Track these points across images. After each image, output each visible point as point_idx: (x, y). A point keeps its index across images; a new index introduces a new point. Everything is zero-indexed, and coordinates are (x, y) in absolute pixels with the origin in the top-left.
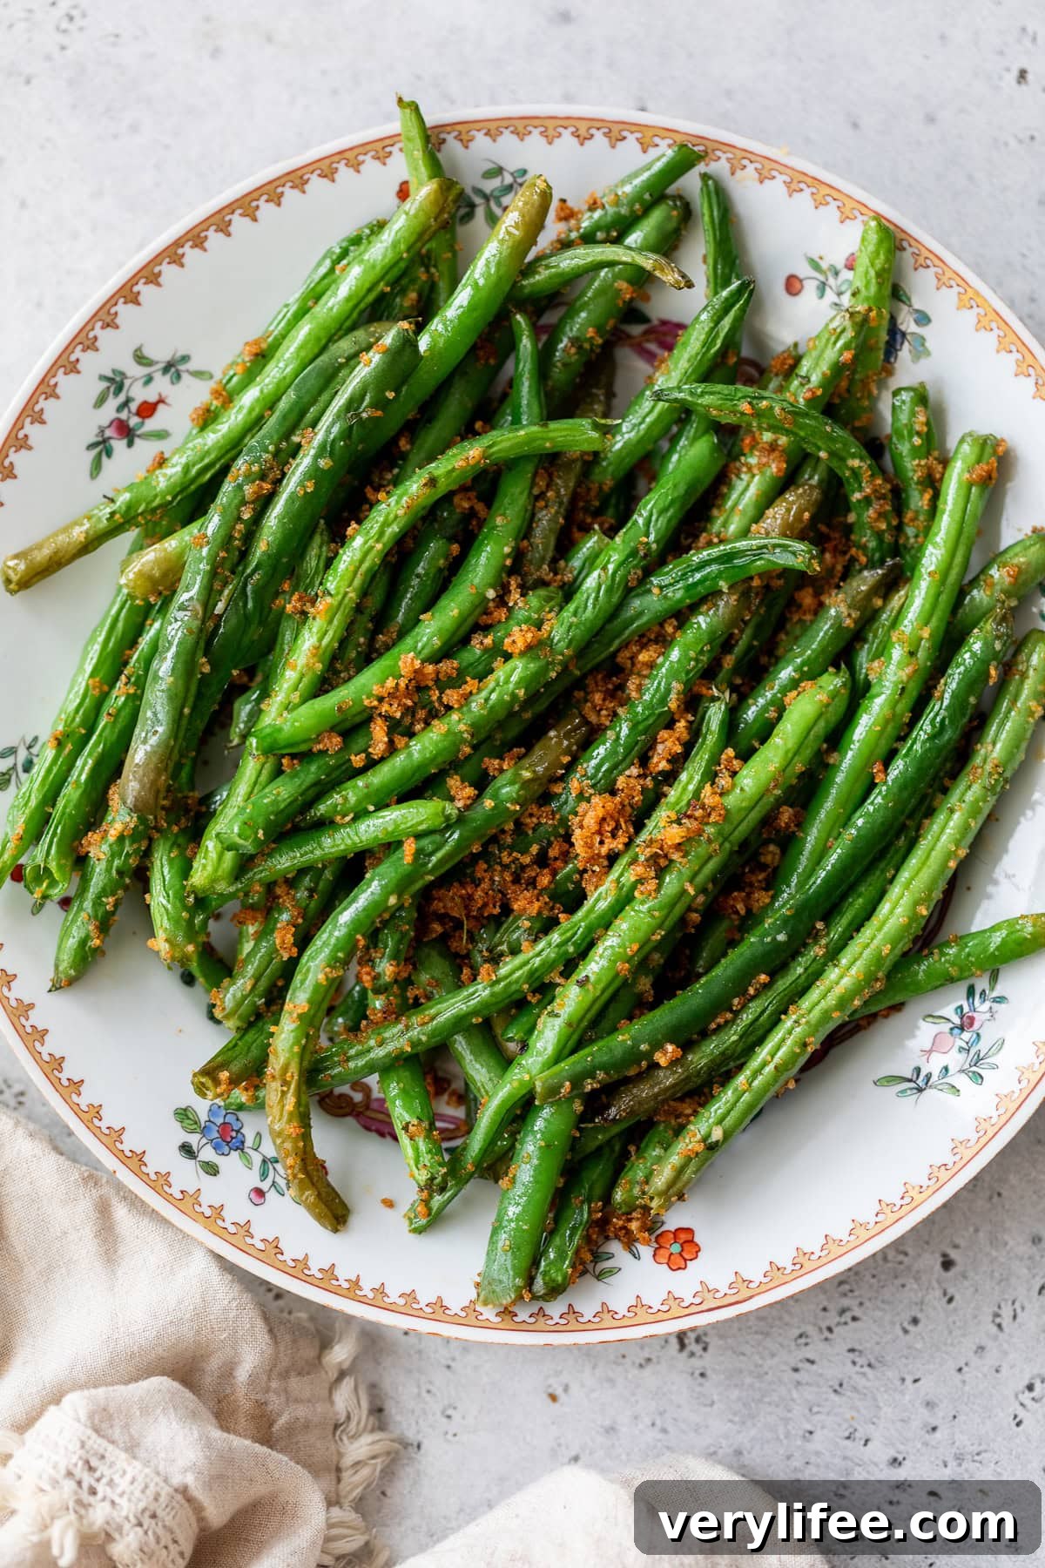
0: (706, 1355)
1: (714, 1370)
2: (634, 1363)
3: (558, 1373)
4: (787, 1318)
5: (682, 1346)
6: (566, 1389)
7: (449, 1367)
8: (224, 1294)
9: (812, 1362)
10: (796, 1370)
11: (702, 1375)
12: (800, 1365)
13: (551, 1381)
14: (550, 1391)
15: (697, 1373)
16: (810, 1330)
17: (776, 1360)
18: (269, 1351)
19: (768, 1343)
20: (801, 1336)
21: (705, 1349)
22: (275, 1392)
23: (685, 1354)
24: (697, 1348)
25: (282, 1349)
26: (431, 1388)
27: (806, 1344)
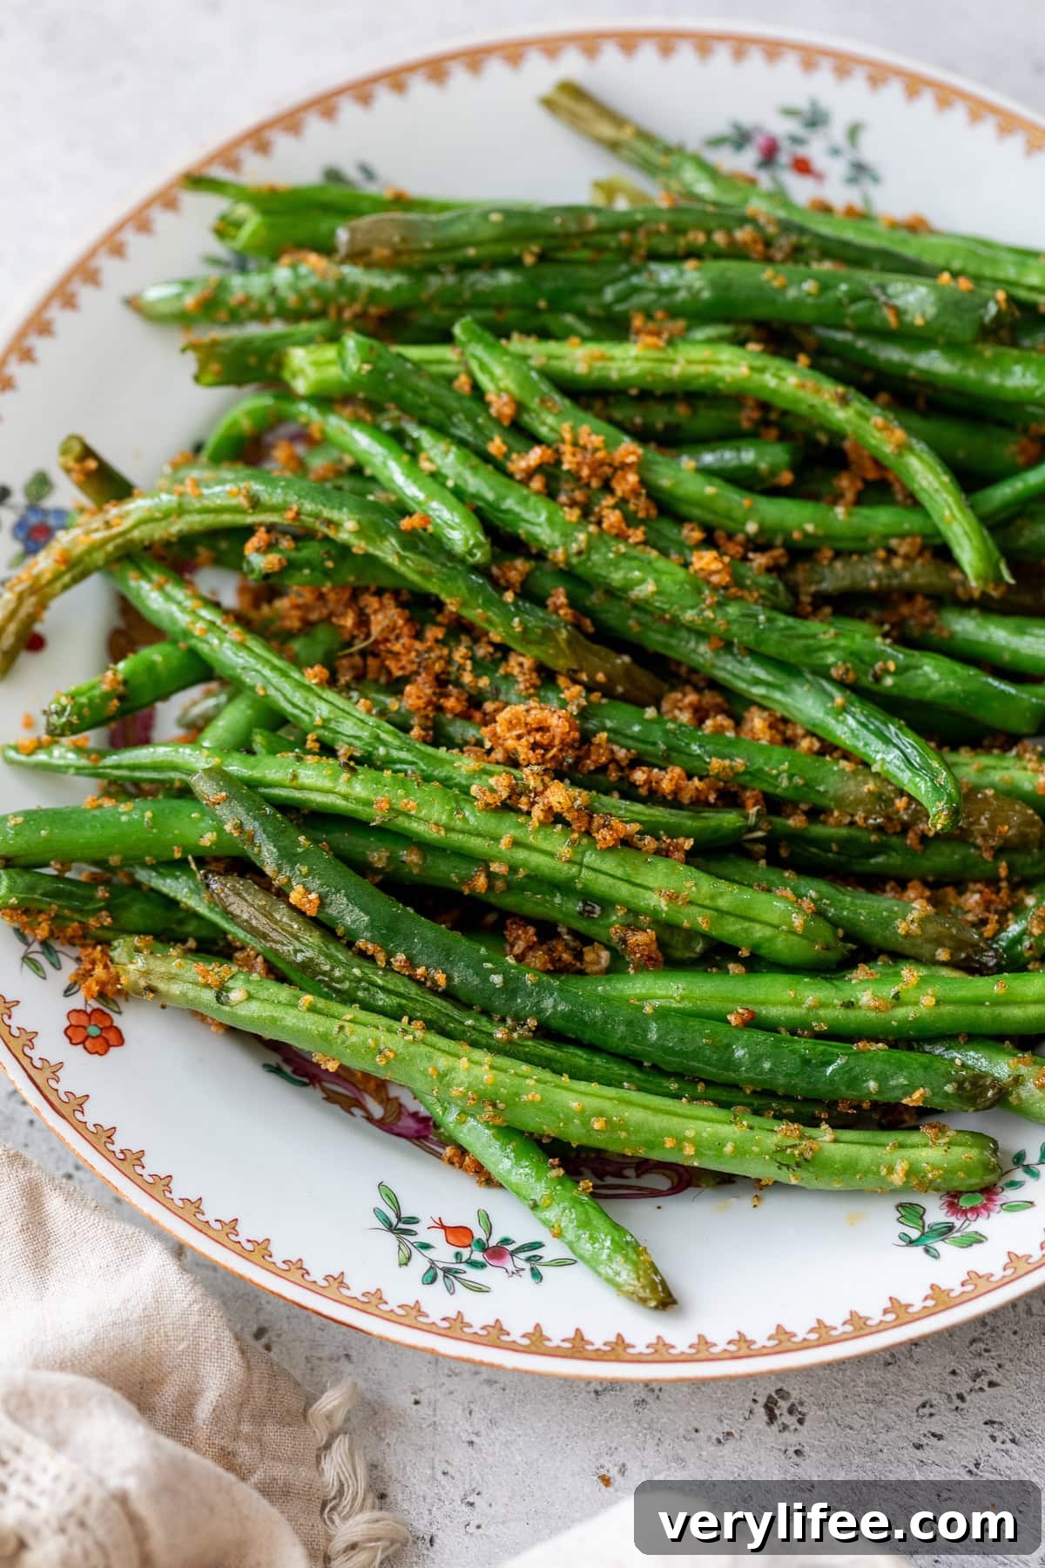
0: (803, 1429)
1: (812, 1447)
2: (709, 1438)
3: (611, 1452)
4: (905, 1383)
5: (772, 1417)
6: (623, 1470)
7: (471, 1443)
8: (181, 1294)
9: (939, 1437)
10: (919, 1447)
11: (797, 1452)
12: (924, 1441)
13: (604, 1460)
14: (603, 1472)
15: (791, 1450)
16: (936, 1398)
17: (893, 1434)
18: (239, 1374)
19: (882, 1413)
20: (924, 1406)
21: (801, 1422)
22: (246, 1440)
23: (775, 1428)
24: (791, 1421)
25: (256, 1378)
26: (450, 1469)
27: (931, 1415)
